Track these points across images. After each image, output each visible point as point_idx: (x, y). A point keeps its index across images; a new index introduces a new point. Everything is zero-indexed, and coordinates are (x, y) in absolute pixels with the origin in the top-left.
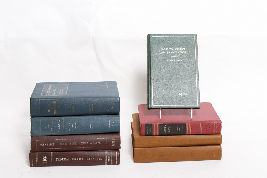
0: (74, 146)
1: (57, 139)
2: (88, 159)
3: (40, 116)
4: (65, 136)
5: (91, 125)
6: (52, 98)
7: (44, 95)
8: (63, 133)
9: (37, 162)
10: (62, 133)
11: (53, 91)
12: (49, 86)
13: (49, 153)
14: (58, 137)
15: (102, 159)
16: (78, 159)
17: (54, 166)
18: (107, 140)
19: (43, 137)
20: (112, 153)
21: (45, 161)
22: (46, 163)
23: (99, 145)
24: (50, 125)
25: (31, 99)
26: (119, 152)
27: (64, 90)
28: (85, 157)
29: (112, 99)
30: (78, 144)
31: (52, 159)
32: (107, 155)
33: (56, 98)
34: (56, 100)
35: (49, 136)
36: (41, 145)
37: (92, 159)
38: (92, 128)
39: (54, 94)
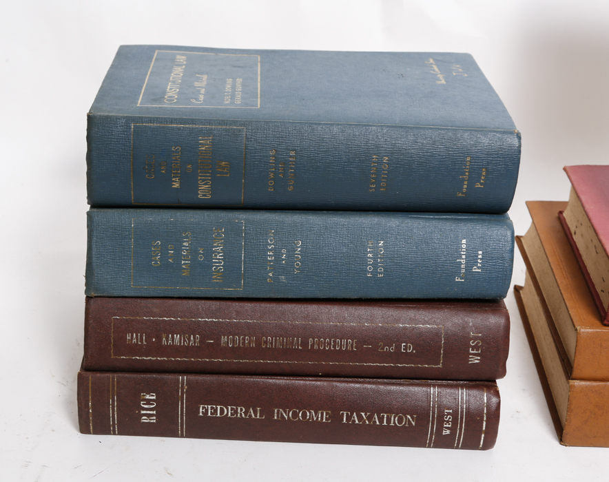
0: (287, 352)
1: (207, 316)
2: (349, 418)
3: (133, 201)
4: (248, 306)
5: (375, 258)
6: (193, 121)
7: (155, 100)
8: (240, 291)
9: (114, 414)
10: (230, 291)
11: (197, 84)
12: (173, 60)
13: (171, 377)
14: (215, 305)
15: (417, 421)
16: (304, 415)
17: (187, 437)
18: (446, 334)
19: (144, 302)
20: (464, 397)
21: (148, 415)
22: (153, 420)
23: (407, 357)
24: (178, 250)
25: (90, 119)
26: (497, 394)
27: (243, 85)
28: (334, 405)
29: (485, 141)
30: (305, 344)
31: (182, 407)
32: (441, 408)
33: (209, 122)
34: (210, 132)
35: (171, 301)
36: (132, 338)
37: (369, 418)
38: (375, 272)
39: (202, 97)
